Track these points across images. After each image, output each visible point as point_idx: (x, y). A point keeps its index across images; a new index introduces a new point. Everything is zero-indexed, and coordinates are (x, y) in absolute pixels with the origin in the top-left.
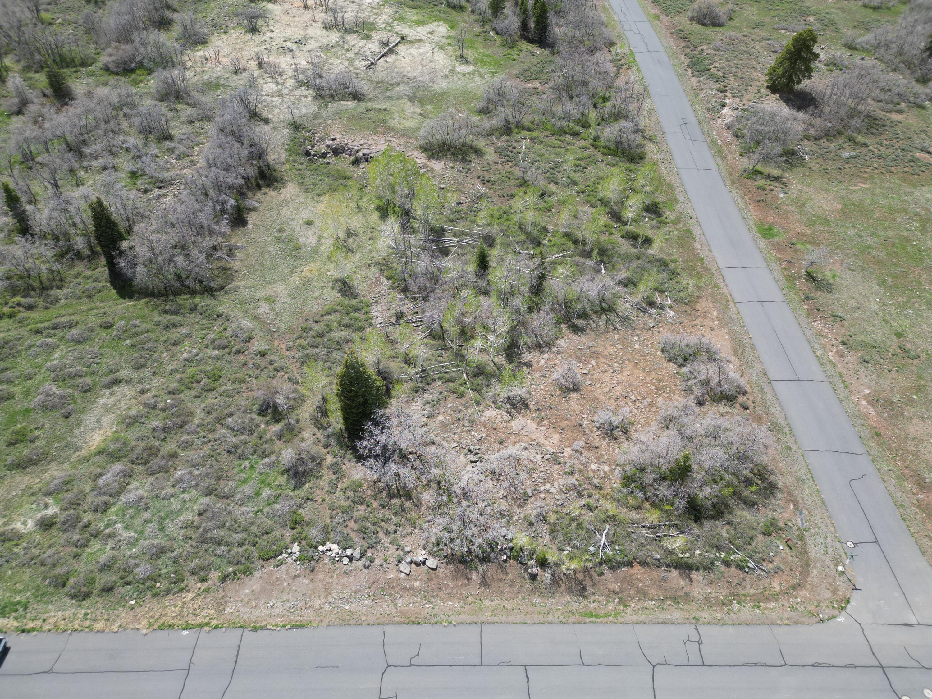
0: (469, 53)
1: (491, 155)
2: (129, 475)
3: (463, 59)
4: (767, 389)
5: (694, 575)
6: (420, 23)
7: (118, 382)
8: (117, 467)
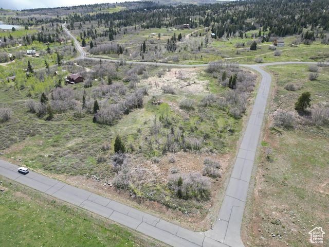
0: (210, 88)
1: (197, 110)
2: (69, 153)
3: (207, 89)
4: (228, 179)
5: (169, 209)
6: (203, 80)
7: (80, 137)
8: (69, 151)
